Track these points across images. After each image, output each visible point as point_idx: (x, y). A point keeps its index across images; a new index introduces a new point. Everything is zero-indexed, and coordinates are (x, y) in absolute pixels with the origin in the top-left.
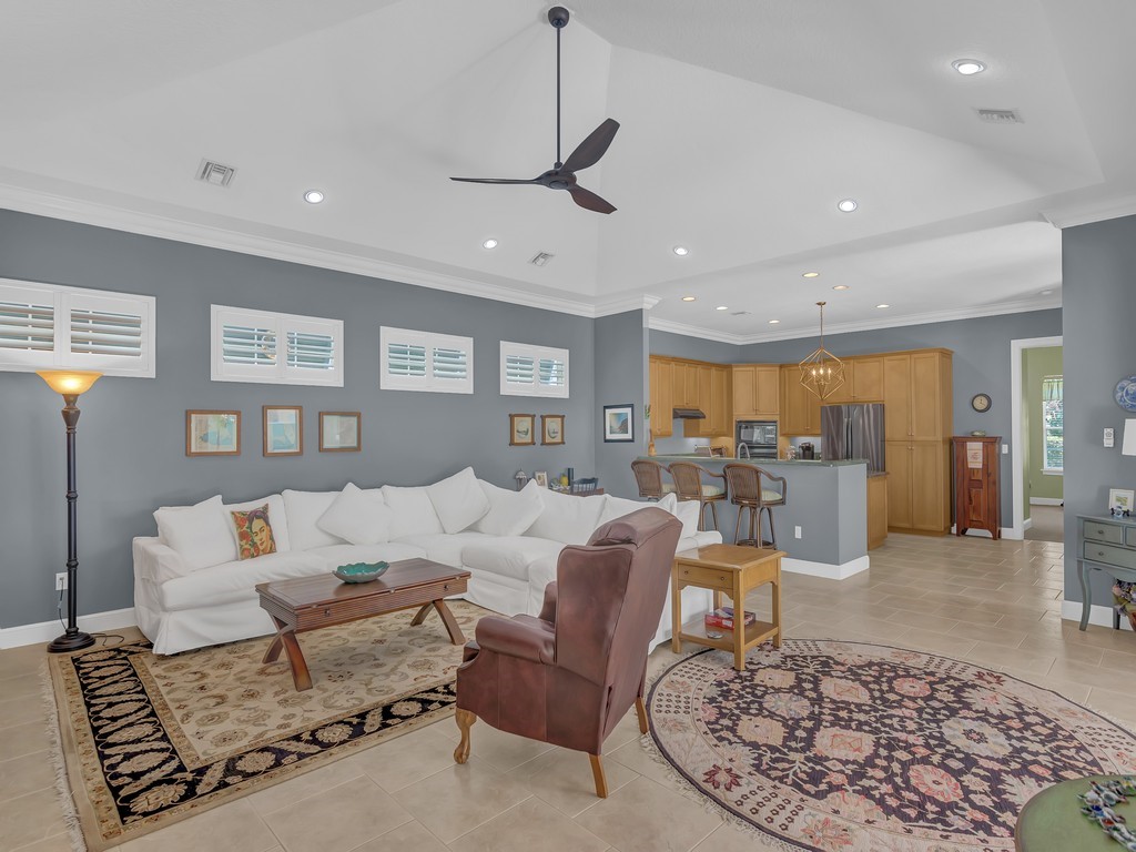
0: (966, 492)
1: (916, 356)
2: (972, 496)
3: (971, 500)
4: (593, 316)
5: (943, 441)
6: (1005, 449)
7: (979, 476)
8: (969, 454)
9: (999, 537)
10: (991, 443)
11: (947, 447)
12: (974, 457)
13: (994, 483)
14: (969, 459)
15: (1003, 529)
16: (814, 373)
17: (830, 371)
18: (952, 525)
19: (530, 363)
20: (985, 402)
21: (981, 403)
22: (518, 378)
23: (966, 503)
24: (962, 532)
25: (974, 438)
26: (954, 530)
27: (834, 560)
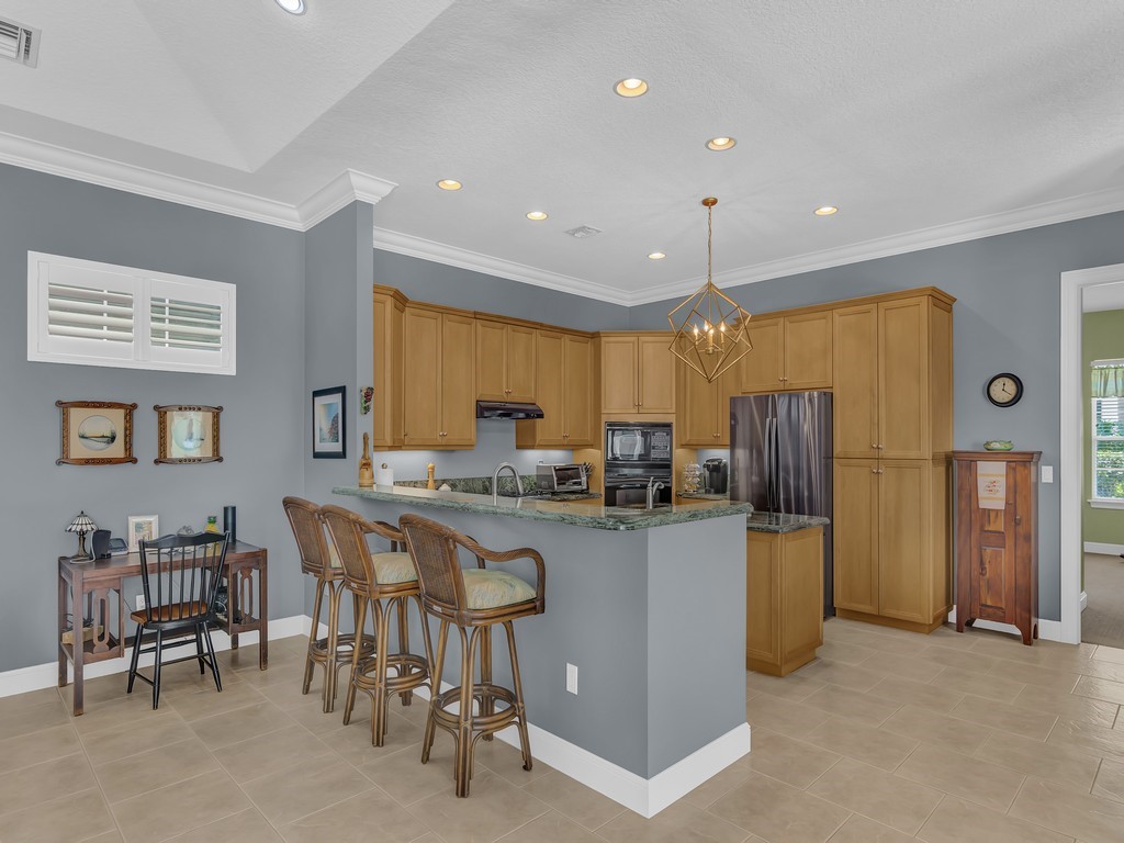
0: (975, 551)
1: (886, 304)
2: (987, 559)
3: (983, 569)
4: (301, 227)
5: (934, 459)
6: (1047, 474)
7: (999, 525)
8: (982, 483)
9: (1036, 637)
10: (1022, 462)
11: (942, 469)
12: (991, 488)
13: (1027, 538)
14: (982, 492)
15: (1042, 622)
16: (696, 331)
17: (723, 328)
18: (949, 609)
19: (128, 303)
20: (1011, 388)
21: (1003, 390)
22: (105, 331)
23: (975, 573)
24: (965, 625)
25: (990, 454)
26: (953, 617)
27: (642, 765)
